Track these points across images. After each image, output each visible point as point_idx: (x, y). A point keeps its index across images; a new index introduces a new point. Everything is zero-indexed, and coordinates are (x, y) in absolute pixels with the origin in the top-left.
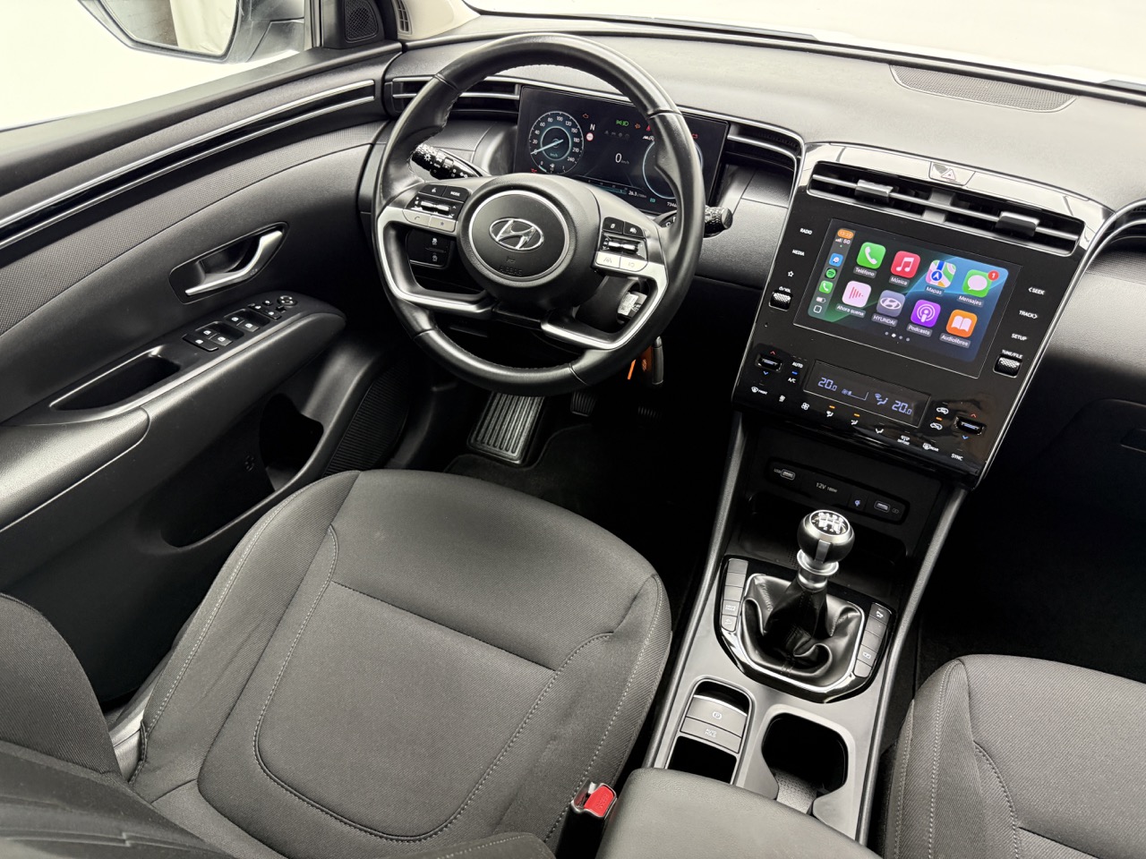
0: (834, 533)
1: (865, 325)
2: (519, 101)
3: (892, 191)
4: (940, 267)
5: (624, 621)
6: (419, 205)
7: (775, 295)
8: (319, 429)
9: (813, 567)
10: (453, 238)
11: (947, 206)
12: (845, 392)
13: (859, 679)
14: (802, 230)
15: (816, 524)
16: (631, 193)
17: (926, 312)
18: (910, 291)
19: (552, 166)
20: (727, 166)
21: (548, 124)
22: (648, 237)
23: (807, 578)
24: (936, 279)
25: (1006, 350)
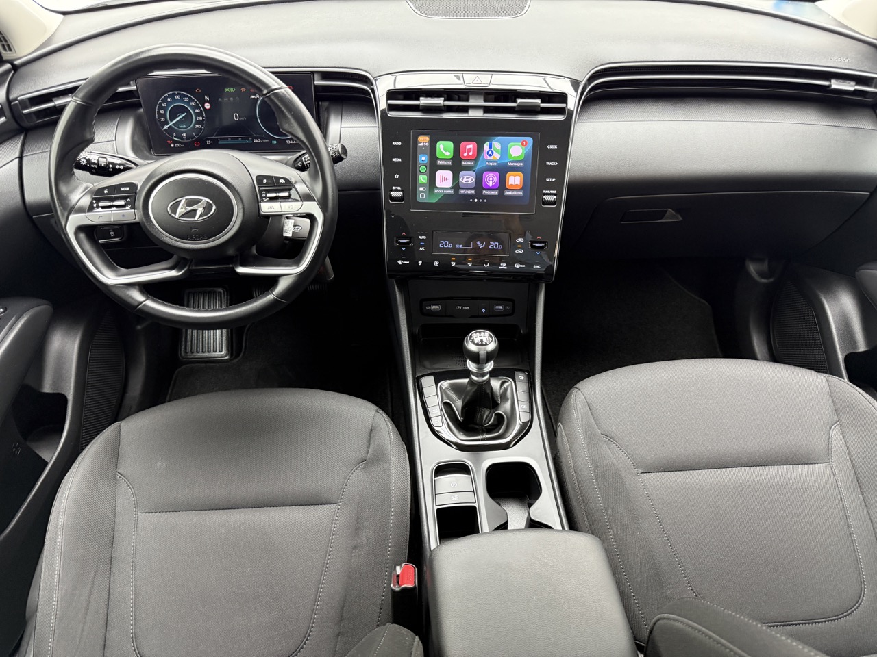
0: (486, 344)
1: (456, 199)
2: (137, 91)
3: (445, 101)
4: (490, 147)
5: (370, 450)
6: (98, 207)
7: (391, 193)
8: (62, 399)
9: (479, 368)
10: (137, 224)
11: (481, 103)
12: (457, 246)
13: (524, 424)
14: (394, 143)
15: (473, 342)
16: (256, 141)
17: (491, 179)
18: (477, 168)
19: (184, 135)
20: (320, 103)
21: (169, 104)
22: (296, 183)
23: (477, 377)
24: (490, 155)
25: (546, 190)
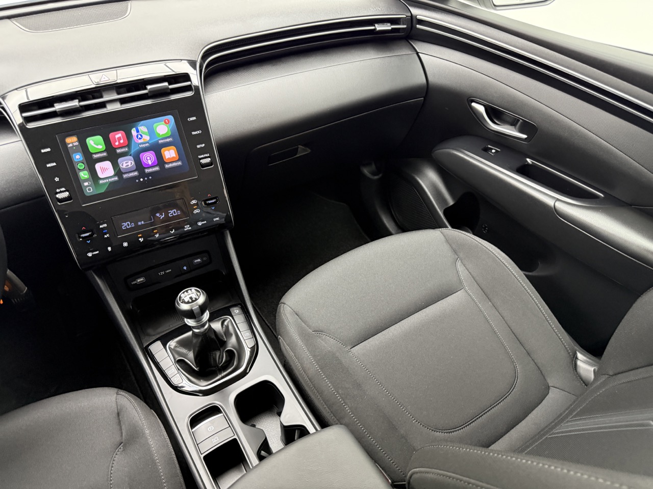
1: (121, 183)
3: (79, 102)
4: (138, 131)
7: (57, 196)
9: (197, 322)
11: (116, 96)
12: (140, 223)
13: (252, 349)
14: (43, 151)
17: (148, 158)
18: (132, 152)
23: (198, 329)
24: (140, 139)
25: (200, 155)
